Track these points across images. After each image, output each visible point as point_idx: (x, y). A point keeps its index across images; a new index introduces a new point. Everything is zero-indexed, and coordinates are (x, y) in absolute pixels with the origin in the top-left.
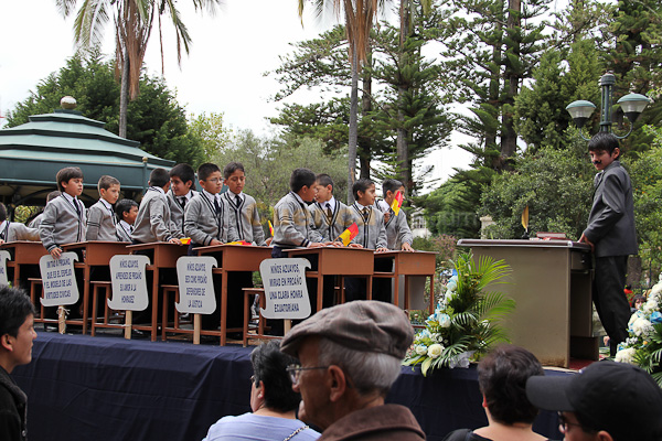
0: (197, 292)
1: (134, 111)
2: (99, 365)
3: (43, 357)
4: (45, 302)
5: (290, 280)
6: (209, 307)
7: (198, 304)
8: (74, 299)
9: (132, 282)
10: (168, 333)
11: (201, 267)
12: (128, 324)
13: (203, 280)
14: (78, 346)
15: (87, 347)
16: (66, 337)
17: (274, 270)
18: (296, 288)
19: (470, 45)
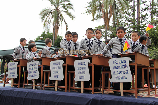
0: (82, 73)
1: (56, 43)
2: (46, 101)
3: (26, 97)
4: (29, 78)
5: (122, 67)
6: (87, 78)
7: (83, 77)
8: (37, 77)
9: (58, 70)
10: (71, 89)
11: (84, 63)
12: (56, 86)
13: (85, 68)
14: (38, 93)
15: (41, 94)
16: (35, 90)
17: (115, 63)
18: (125, 69)
19: (129, 29)
